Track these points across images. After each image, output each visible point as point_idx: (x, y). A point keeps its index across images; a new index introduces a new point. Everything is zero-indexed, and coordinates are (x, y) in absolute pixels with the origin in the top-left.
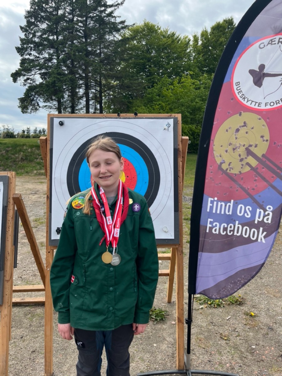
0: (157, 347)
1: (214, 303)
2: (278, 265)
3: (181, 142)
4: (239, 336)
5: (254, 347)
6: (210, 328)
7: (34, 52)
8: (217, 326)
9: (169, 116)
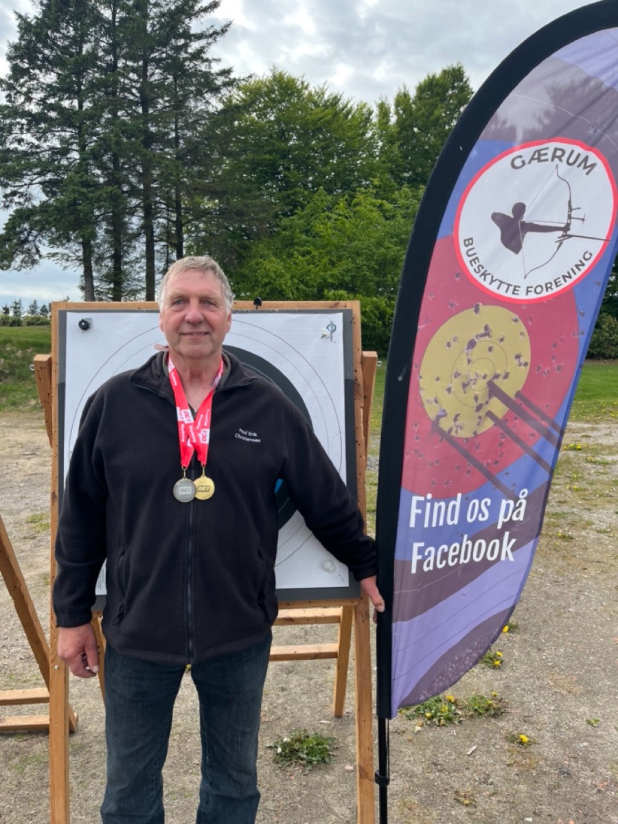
1: (439, 714)
2: (574, 617)
3: (360, 365)
4: (495, 794)
5: (530, 820)
6: (432, 776)
7: (30, 134)
8: (447, 773)
9: (332, 307)
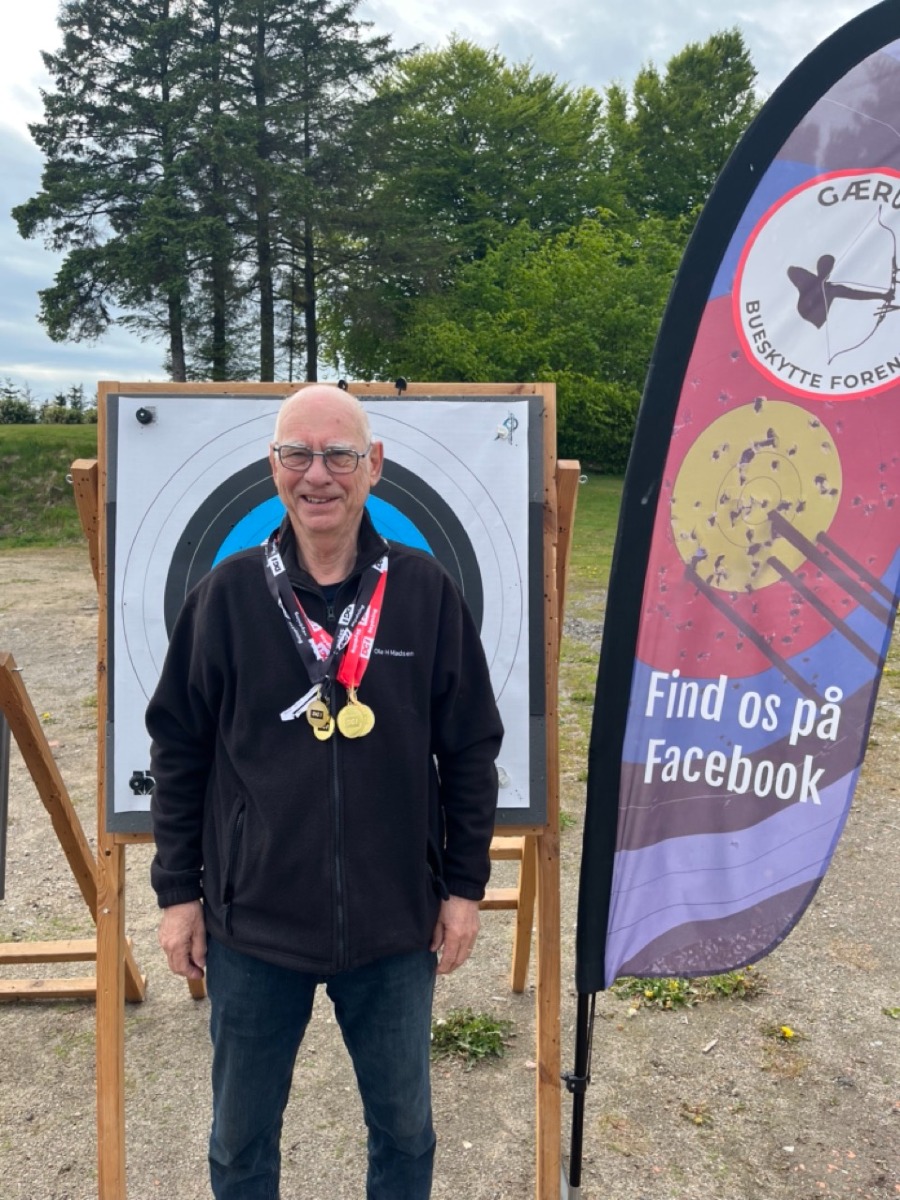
0: (472, 1153)
1: (664, 993)
2: (872, 859)
3: (554, 481)
4: (741, 1109)
5: (790, 1149)
6: (649, 1081)
7: (91, 139)
8: (672, 1077)
9: (512, 393)
